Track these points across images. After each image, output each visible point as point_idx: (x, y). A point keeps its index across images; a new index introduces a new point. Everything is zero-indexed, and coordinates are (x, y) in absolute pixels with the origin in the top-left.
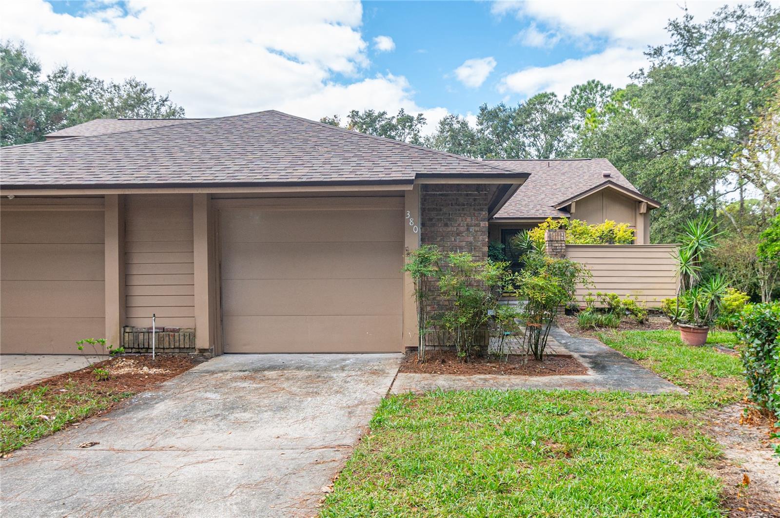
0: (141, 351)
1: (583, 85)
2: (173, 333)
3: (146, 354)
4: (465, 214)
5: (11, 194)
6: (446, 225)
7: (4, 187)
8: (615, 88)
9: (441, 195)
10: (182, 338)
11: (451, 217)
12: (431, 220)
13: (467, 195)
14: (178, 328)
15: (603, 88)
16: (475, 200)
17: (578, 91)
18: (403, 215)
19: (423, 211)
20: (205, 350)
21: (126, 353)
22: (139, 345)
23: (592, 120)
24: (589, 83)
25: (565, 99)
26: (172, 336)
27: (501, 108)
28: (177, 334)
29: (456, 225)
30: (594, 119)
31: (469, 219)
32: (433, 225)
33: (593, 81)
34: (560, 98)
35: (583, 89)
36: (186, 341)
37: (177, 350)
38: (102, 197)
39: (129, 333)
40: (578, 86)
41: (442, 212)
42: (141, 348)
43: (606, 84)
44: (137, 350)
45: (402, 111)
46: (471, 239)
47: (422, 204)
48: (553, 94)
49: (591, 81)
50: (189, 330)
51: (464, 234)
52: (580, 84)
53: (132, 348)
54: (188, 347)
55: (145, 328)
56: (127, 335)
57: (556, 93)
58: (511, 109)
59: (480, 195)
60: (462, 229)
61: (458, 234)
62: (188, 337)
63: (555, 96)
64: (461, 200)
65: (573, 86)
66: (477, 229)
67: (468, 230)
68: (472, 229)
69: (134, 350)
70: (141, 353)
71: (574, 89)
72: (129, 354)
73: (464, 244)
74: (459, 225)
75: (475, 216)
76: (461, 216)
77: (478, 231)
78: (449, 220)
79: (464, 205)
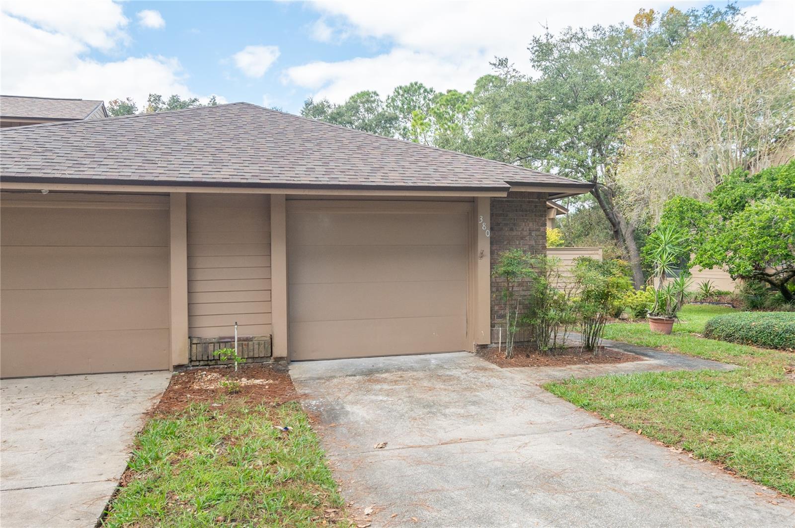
0: (210, 363)
1: (406, 87)
2: (247, 342)
3: (216, 366)
4: (527, 220)
5: (45, 188)
6: (512, 230)
8: (437, 92)
10: (256, 346)
11: (515, 222)
12: (498, 224)
13: (529, 202)
14: (251, 336)
15: (425, 91)
16: (536, 206)
17: (401, 92)
18: (477, 219)
19: (492, 215)
20: (281, 358)
21: (193, 366)
22: (208, 357)
23: (419, 122)
24: (411, 84)
25: (389, 99)
26: (245, 345)
27: (325, 103)
28: (250, 343)
29: (520, 230)
30: (421, 121)
31: (531, 225)
32: (501, 229)
33: (416, 84)
34: (383, 97)
35: (407, 90)
36: (261, 349)
37: (250, 361)
38: (168, 195)
39: (197, 344)
40: (401, 88)
41: (508, 217)
42: (211, 360)
43: (428, 88)
44: (206, 363)
46: (533, 243)
47: (491, 210)
48: (375, 93)
49: (413, 83)
50: (263, 339)
51: (526, 238)
52: (403, 85)
53: (199, 361)
54: (263, 356)
55: (215, 339)
56: (194, 346)
57: (378, 92)
58: (335, 105)
59: (540, 202)
60: (525, 233)
61: (522, 238)
62: (262, 346)
63: (377, 95)
64: (524, 206)
65: (396, 87)
66: (538, 233)
67: (530, 234)
68: (533, 234)
69: (202, 363)
70: (209, 366)
71: (397, 89)
72: (197, 367)
73: (527, 247)
74: (523, 230)
75: (536, 221)
76: (524, 222)
77: (538, 235)
78: (514, 224)
79: (526, 211)
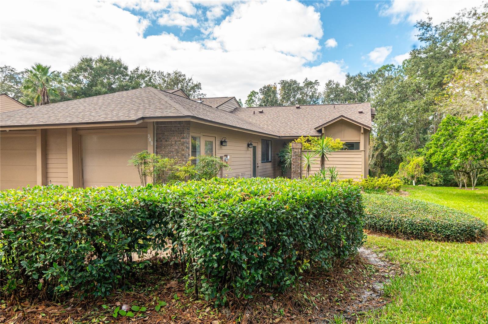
5: (8, 129)
6: (166, 141)
7: (2, 127)
9: (165, 127)
11: (168, 137)
12: (160, 138)
13: (175, 126)
16: (178, 129)
18: (147, 137)
19: (157, 134)
31: (176, 138)
32: (161, 141)
38: (35, 130)
41: (165, 135)
45: (306, 79)
46: (177, 148)
47: (157, 131)
51: (174, 145)
59: (181, 126)
60: (173, 143)
61: (171, 146)
64: (173, 129)
67: (175, 143)
68: (177, 143)
73: (174, 150)
74: (172, 141)
75: (178, 136)
76: (173, 137)
77: (180, 144)
79: (174, 131)
